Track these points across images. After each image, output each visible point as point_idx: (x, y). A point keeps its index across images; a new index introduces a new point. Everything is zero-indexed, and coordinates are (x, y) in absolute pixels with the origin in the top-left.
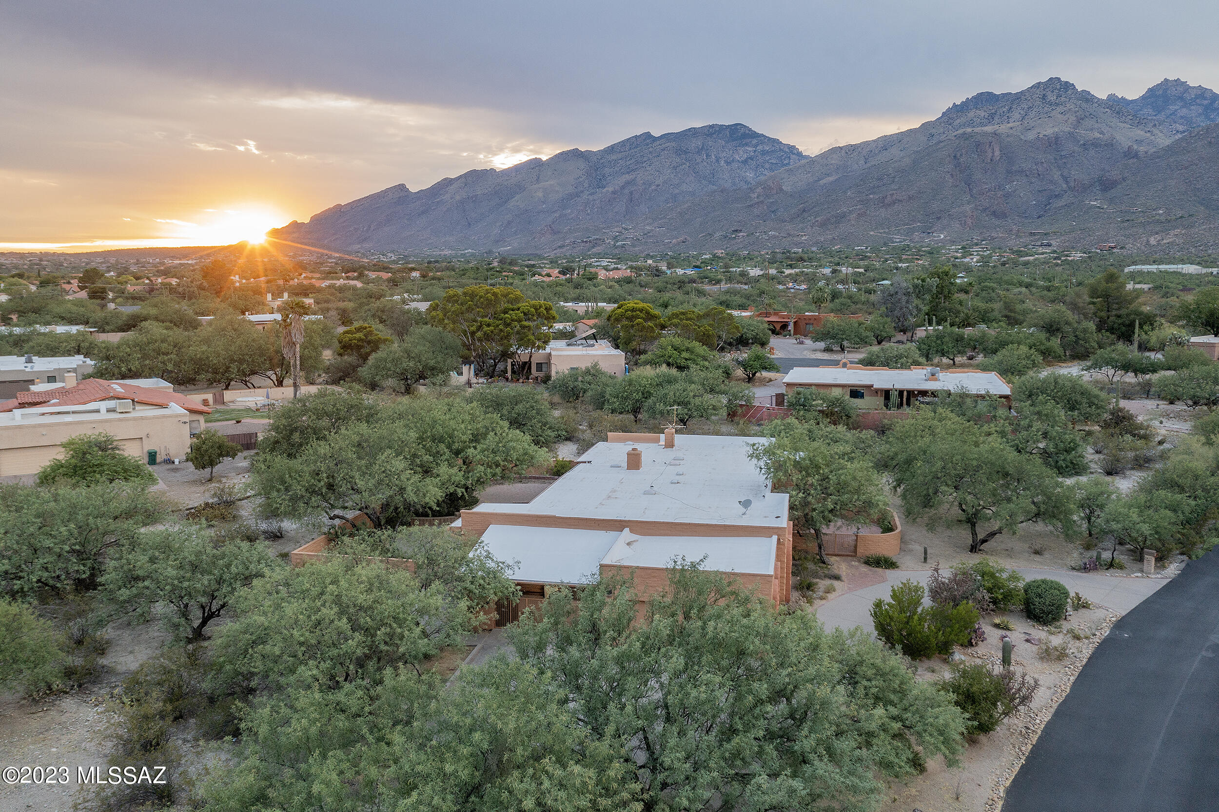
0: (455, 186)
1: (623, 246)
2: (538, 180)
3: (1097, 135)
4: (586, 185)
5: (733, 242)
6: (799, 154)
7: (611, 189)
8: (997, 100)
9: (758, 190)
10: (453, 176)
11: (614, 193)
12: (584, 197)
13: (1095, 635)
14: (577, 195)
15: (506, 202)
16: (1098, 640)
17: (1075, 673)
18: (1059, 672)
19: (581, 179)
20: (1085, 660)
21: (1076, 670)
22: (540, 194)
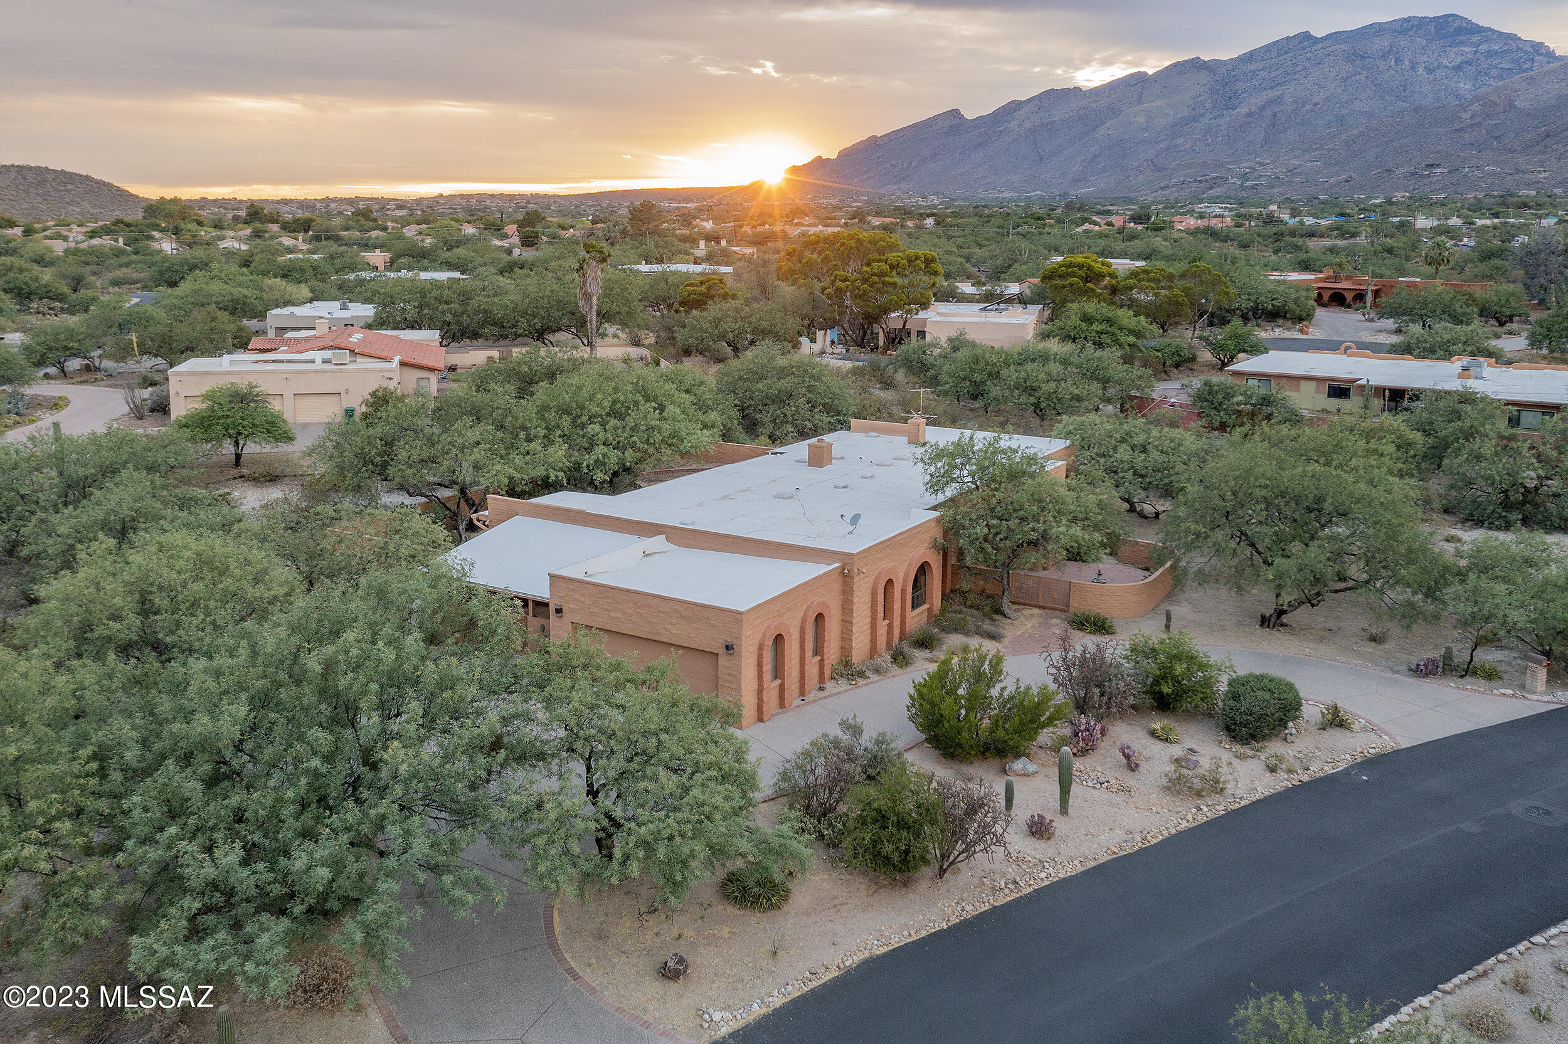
0: (1025, 109)
1: (1253, 187)
2: (1139, 101)
4: (1208, 105)
5: (1426, 181)
6: (1550, 54)
7: (1244, 110)
9: (1473, 108)
10: (1023, 97)
11: (1249, 115)
12: (1205, 121)
13: (1308, 769)
14: (1195, 120)
15: (1093, 130)
16: (1305, 778)
17: (1202, 819)
18: (1178, 813)
19: (1201, 98)
20: (1243, 803)
21: (1209, 814)
22: (1141, 119)
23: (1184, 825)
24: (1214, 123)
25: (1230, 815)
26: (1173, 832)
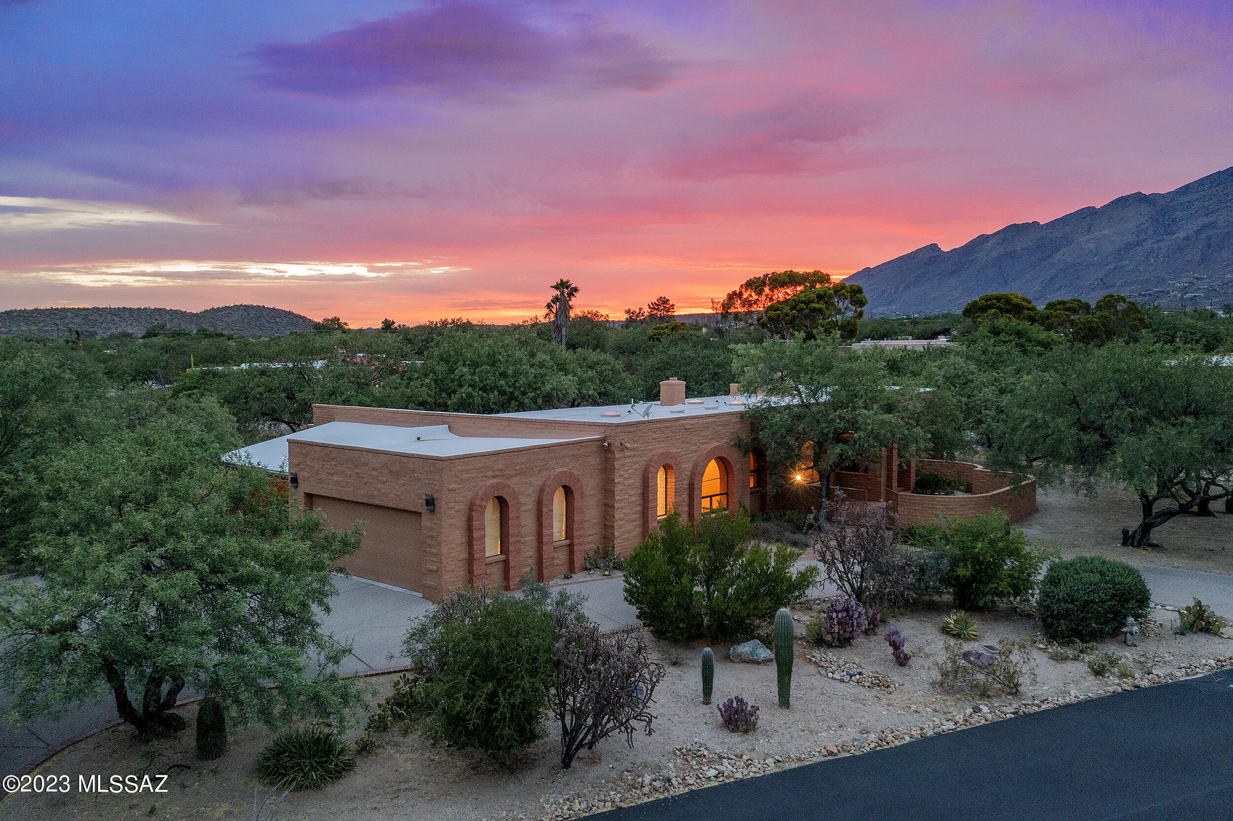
0: (990, 244)
1: (1193, 298)
2: (1089, 231)
4: (1150, 232)
7: (1182, 235)
10: (990, 232)
11: (1187, 238)
12: (1148, 245)
13: (1149, 674)
14: (1138, 244)
15: (1050, 256)
16: (1145, 683)
17: (977, 721)
18: (945, 713)
19: (1143, 226)
20: (1044, 707)
21: (989, 717)
22: (1092, 246)
23: (949, 726)
24: (1156, 245)
25: (1022, 720)
26: (930, 733)
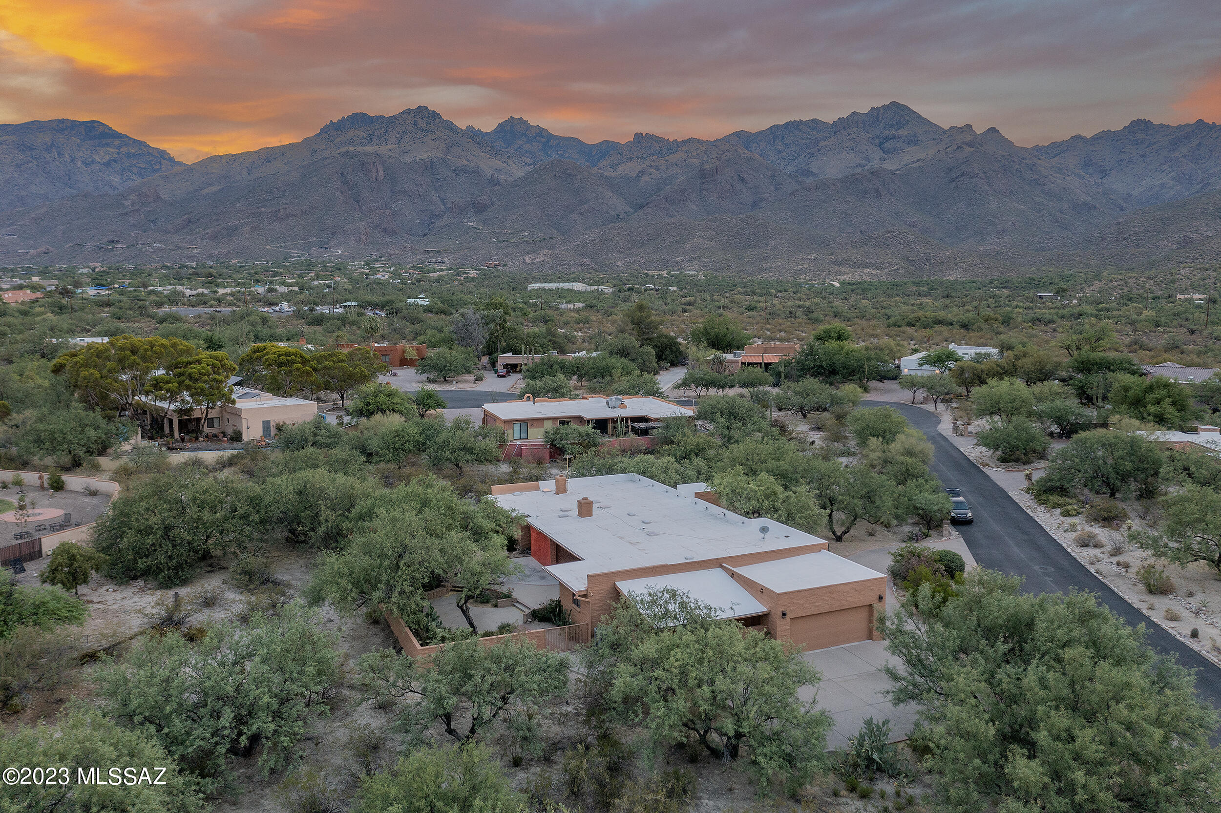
3: (465, 163)
5: (112, 253)
6: (171, 160)
8: (372, 122)
9: (131, 197)
